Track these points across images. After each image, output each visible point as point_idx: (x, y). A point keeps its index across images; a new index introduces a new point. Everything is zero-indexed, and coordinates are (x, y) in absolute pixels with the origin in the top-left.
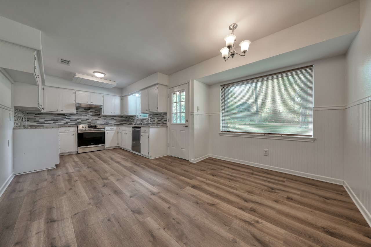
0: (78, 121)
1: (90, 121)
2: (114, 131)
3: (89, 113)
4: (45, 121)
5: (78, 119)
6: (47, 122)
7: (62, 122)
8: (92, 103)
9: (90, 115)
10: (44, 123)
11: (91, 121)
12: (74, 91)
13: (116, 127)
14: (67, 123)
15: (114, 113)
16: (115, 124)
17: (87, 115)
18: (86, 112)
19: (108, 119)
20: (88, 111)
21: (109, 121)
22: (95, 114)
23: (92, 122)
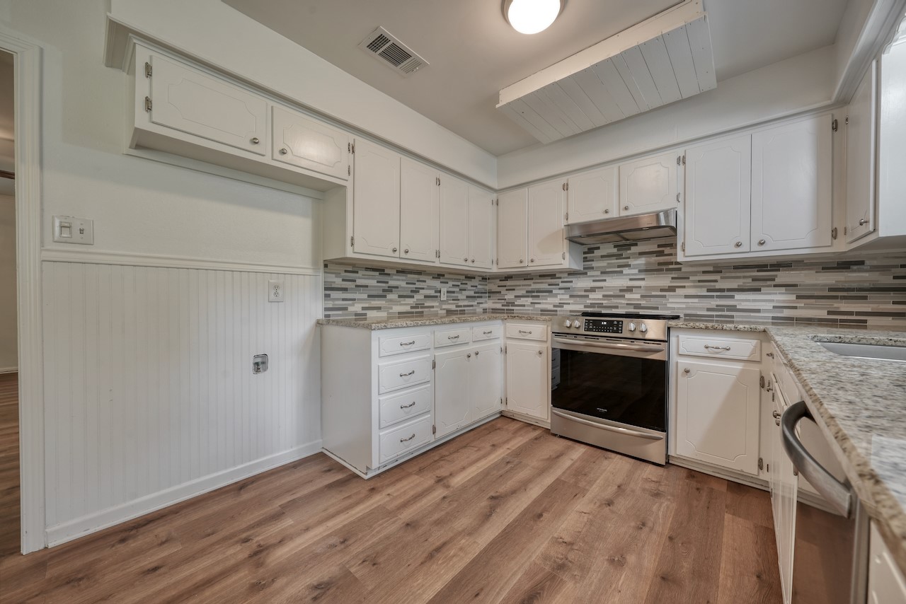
0: (592, 295)
1: (635, 296)
2: (738, 367)
3: (631, 262)
4: (516, 296)
5: (593, 290)
6: (518, 302)
7: (550, 300)
8: (626, 208)
9: (636, 271)
10: (513, 304)
11: (638, 296)
12: (563, 180)
13: (754, 342)
14: (561, 305)
15: (761, 243)
16: (786, 313)
17: (626, 271)
18: (619, 256)
19: (734, 284)
20: (625, 254)
21: (738, 296)
22: (660, 264)
23: (643, 303)
